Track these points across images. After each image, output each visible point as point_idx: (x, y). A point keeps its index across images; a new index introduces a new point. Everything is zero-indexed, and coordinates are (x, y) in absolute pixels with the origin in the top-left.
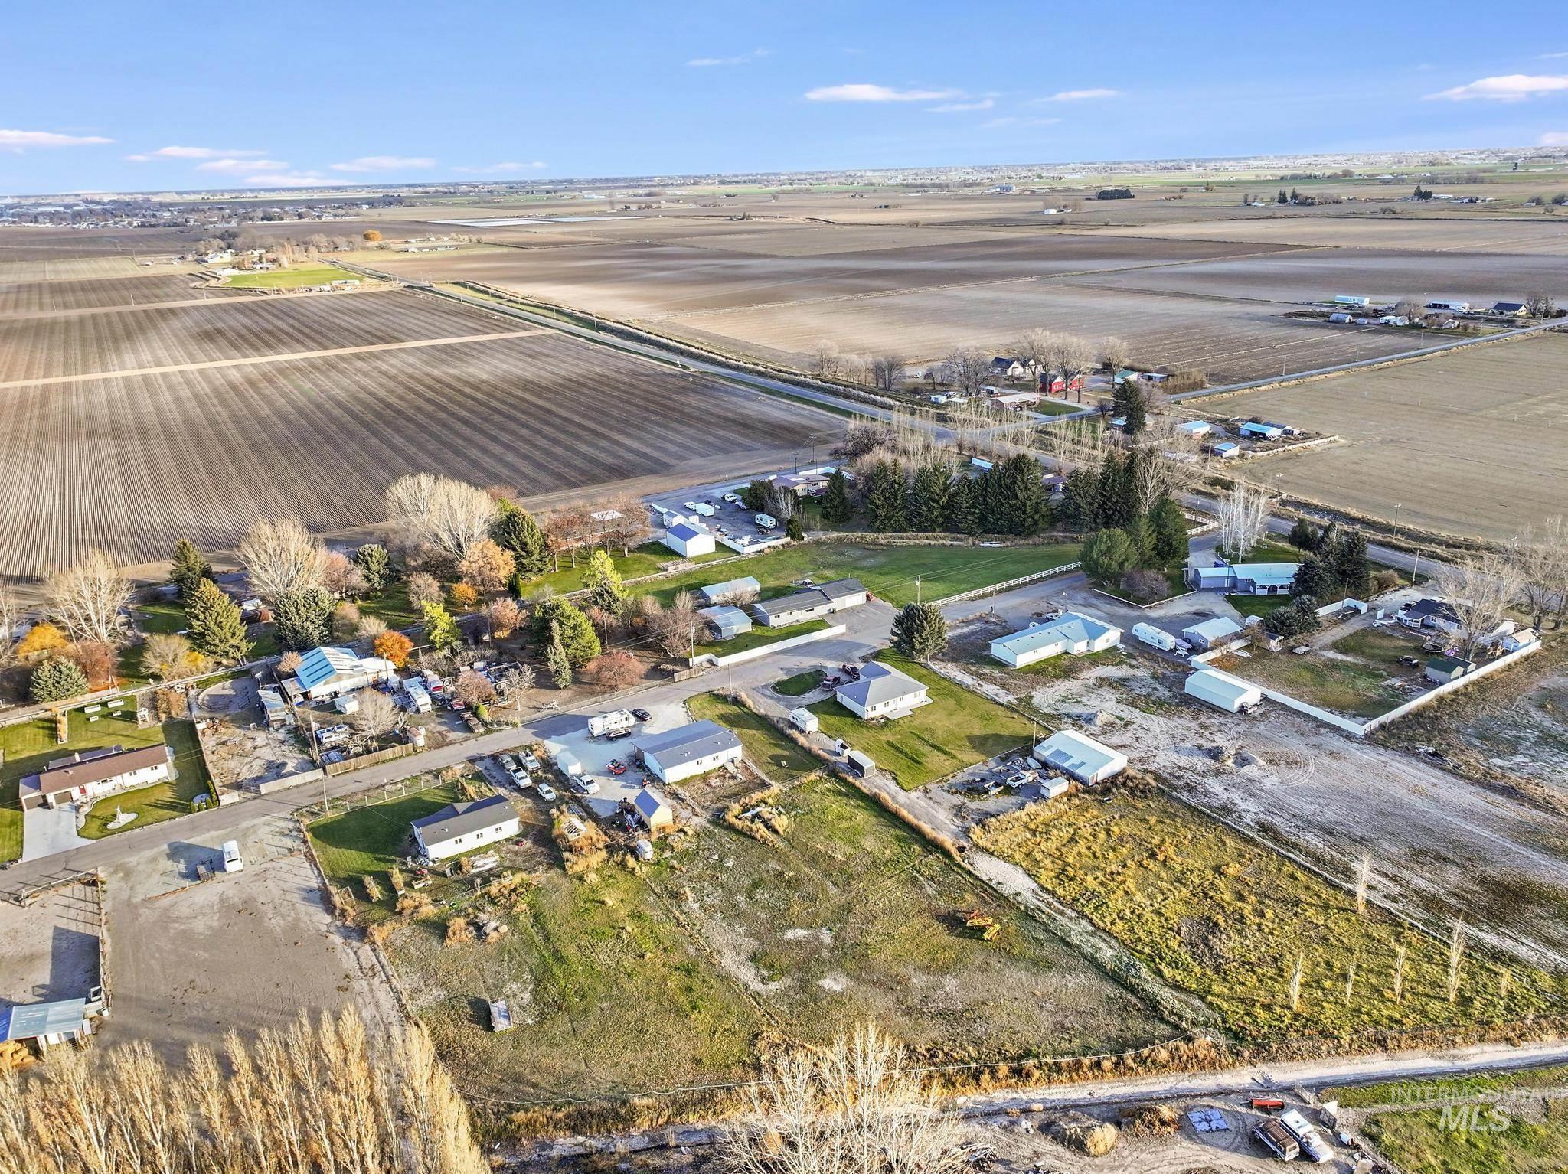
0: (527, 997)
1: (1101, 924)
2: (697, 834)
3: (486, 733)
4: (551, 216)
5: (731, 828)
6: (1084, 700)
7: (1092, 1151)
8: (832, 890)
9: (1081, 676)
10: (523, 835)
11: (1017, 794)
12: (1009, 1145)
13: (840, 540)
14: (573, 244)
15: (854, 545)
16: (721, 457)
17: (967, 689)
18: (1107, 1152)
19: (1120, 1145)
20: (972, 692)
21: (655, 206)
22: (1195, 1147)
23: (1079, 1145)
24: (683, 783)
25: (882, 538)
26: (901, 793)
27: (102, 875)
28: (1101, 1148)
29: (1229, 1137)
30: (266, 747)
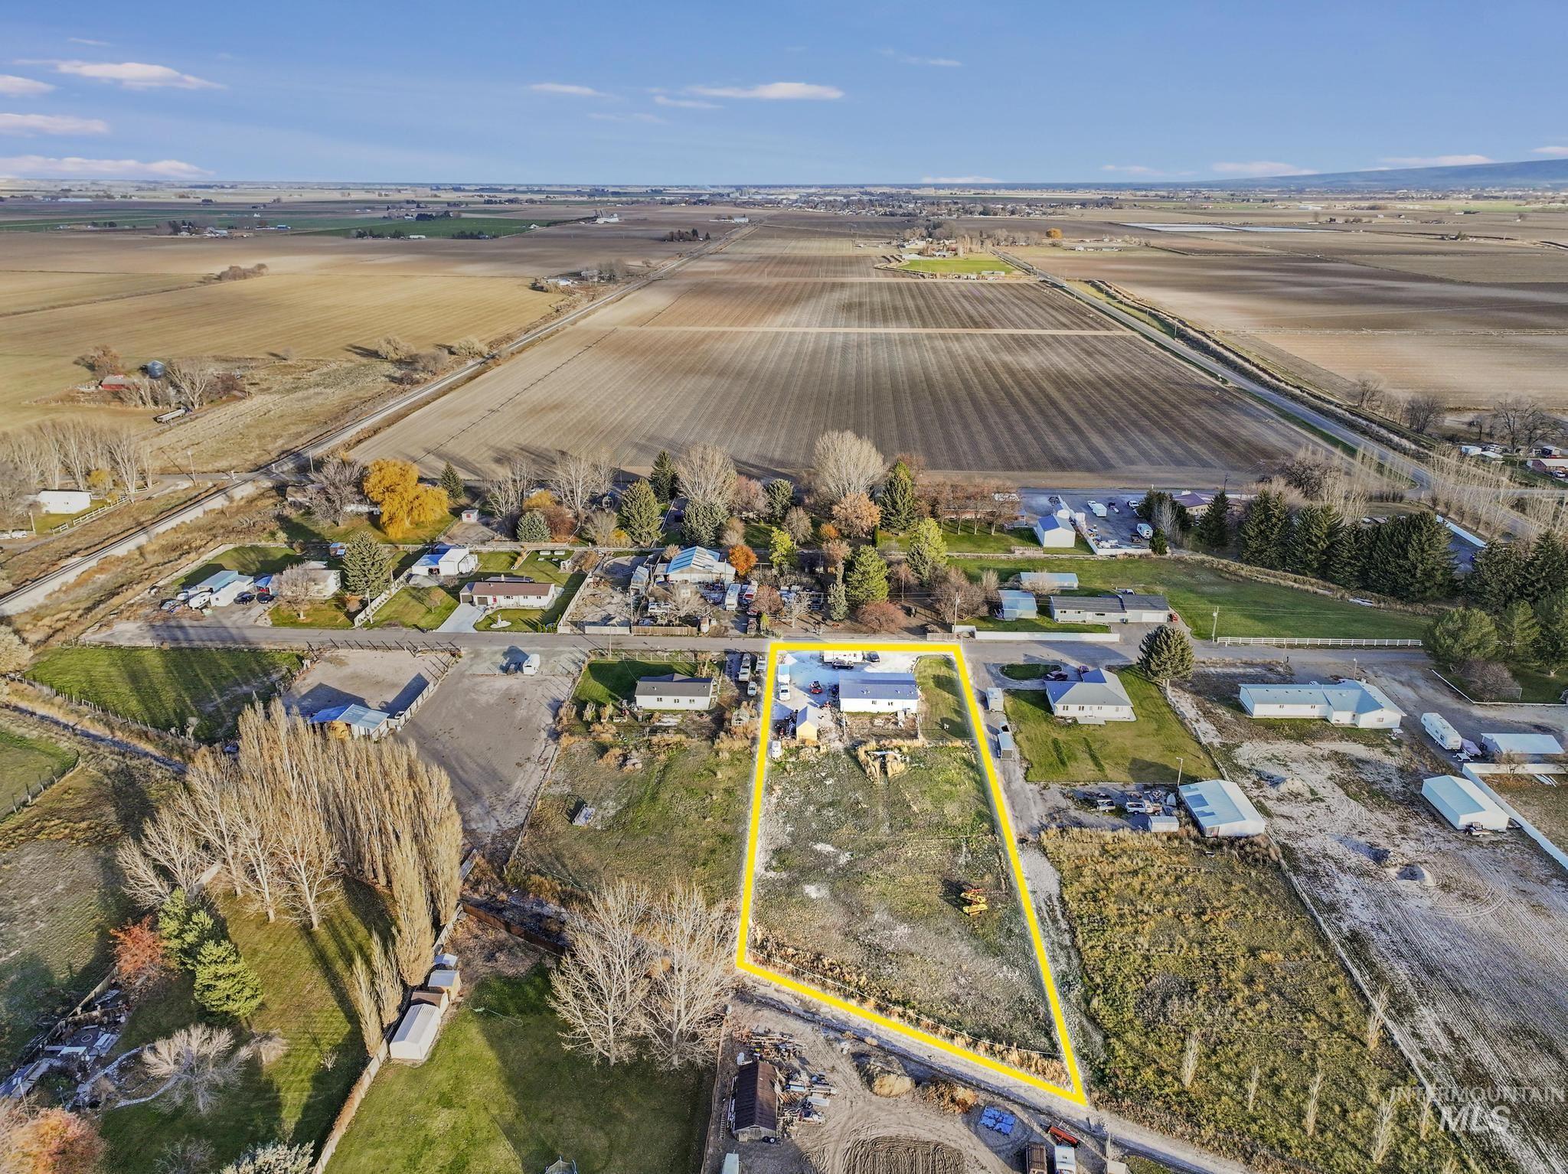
0: (613, 812)
1: (1080, 943)
2: (827, 754)
3: (756, 636)
4: (1245, 224)
5: (855, 758)
6: (1293, 766)
7: (876, 1089)
8: (885, 828)
9: (1316, 744)
10: (709, 712)
11: (1127, 819)
12: (819, 1052)
13: (1203, 562)
14: (1237, 253)
15: (1213, 570)
16: (1173, 467)
17: (1181, 721)
18: (888, 1096)
19: (905, 1097)
20: (1182, 723)
21: (1365, 220)
22: (966, 1131)
23: (869, 1079)
24: (854, 715)
25: (1246, 570)
26: (1021, 780)
27: (463, 652)
28: (886, 1091)
29: (1003, 1140)
30: (616, 602)
